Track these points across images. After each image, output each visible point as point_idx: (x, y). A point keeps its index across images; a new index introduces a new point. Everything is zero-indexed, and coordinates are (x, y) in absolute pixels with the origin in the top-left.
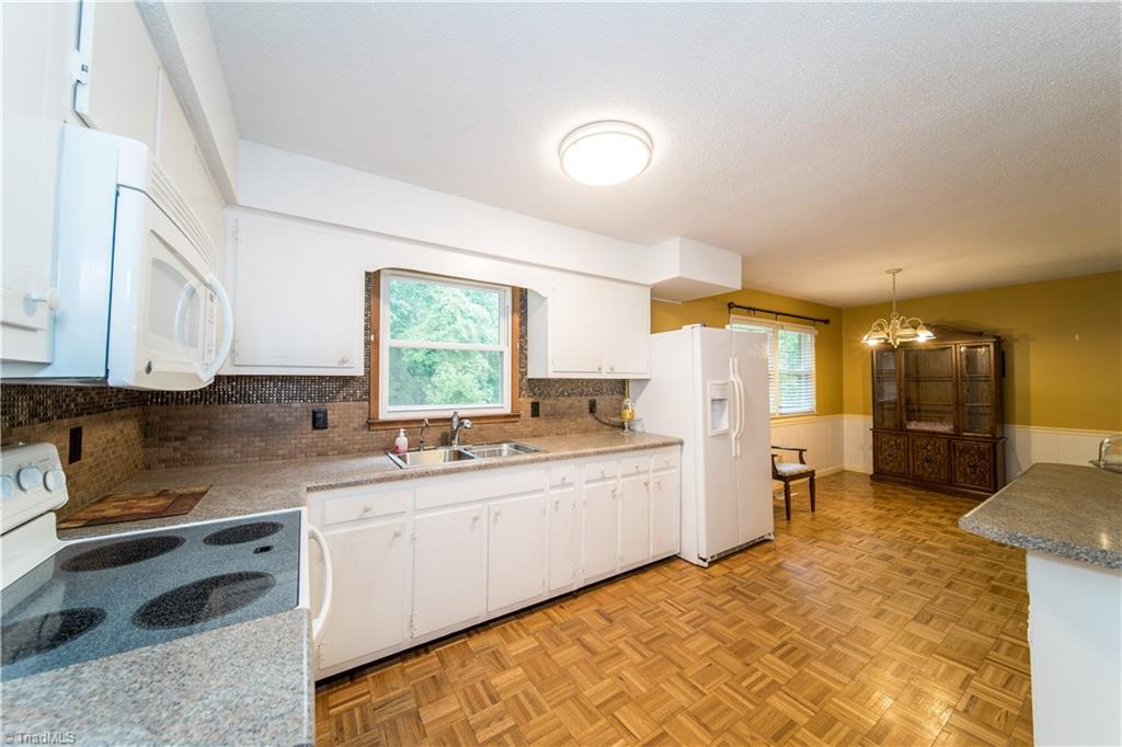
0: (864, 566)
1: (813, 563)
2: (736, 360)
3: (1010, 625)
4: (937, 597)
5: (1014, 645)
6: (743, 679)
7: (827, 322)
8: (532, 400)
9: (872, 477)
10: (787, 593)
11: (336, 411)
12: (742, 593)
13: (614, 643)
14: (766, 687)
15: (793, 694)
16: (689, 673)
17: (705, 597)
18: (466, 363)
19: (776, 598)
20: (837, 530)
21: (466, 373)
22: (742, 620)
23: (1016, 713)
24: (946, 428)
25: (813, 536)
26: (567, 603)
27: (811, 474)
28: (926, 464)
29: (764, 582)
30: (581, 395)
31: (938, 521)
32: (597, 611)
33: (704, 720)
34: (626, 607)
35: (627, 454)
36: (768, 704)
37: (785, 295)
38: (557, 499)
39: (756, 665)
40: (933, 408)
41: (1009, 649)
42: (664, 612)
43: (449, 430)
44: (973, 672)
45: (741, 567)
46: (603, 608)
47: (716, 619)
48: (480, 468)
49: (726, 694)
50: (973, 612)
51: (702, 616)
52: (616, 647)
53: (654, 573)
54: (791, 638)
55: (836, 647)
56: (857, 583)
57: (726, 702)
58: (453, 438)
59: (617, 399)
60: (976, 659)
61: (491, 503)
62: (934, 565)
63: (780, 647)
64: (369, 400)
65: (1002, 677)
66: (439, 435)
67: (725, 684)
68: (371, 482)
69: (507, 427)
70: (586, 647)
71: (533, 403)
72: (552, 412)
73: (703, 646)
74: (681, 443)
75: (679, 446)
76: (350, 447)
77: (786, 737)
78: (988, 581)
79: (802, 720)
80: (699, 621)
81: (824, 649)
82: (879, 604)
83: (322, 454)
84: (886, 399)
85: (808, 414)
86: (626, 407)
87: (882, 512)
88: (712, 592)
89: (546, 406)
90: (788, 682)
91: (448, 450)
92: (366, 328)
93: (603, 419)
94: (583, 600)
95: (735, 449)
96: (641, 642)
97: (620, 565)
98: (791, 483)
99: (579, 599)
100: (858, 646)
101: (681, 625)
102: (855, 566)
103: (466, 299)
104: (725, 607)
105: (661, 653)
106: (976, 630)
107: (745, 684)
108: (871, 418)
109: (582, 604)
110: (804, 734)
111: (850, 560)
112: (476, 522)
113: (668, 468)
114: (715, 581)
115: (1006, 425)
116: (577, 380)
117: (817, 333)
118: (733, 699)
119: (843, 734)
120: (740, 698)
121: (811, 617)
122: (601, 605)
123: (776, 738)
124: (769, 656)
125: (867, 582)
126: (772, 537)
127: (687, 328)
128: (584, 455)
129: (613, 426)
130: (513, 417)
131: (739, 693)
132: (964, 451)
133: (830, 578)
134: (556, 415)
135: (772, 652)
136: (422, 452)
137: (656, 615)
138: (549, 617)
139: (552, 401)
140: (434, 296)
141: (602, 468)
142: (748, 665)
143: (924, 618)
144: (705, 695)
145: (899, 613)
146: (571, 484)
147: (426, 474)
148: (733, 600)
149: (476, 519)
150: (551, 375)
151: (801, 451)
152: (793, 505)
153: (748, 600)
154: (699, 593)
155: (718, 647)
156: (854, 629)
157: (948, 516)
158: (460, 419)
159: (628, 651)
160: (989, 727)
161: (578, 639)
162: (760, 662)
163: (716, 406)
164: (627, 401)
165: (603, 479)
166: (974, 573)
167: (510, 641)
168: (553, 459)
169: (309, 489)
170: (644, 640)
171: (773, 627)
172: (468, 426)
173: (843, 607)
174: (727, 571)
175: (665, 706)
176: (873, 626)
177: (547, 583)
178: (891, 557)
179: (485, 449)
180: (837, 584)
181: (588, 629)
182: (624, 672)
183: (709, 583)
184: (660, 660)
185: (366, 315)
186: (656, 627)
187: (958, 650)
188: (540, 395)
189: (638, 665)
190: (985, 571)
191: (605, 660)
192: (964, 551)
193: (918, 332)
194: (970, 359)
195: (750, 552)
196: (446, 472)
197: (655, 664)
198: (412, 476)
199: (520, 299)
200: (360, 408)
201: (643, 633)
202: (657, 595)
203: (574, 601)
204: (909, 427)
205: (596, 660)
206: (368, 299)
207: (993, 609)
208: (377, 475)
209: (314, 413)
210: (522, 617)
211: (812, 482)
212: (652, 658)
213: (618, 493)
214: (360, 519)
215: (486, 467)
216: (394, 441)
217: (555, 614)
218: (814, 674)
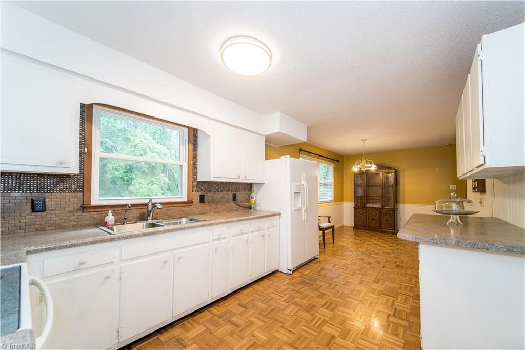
0: (354, 264)
1: (335, 265)
2: (305, 175)
3: (404, 279)
4: (380, 272)
5: (406, 286)
6: (312, 321)
7: (338, 161)
8: (200, 193)
9: (354, 228)
10: (326, 280)
11: (53, 200)
12: (308, 283)
13: (248, 319)
14: (321, 323)
15: (332, 323)
16: (287, 325)
17: (292, 287)
18: (153, 179)
19: (322, 283)
20: (343, 250)
21: (153, 184)
22: (309, 295)
23: (409, 311)
24: (379, 206)
25: (334, 254)
26: (222, 303)
27: (333, 227)
28: (372, 221)
29: (316, 276)
30: (228, 191)
31: (377, 243)
32: (238, 304)
33: (296, 346)
34: (254, 299)
35: (254, 221)
36: (323, 331)
37: (322, 147)
38: (216, 246)
39: (316, 314)
40: (375, 198)
41: (405, 288)
42: (273, 298)
43: (145, 211)
44: (394, 299)
45: (306, 271)
46: (242, 302)
47: (297, 297)
48: (168, 231)
49: (305, 331)
50: (392, 276)
51: (291, 297)
52: (249, 320)
53: (267, 280)
54: (330, 299)
55: (347, 299)
56: (352, 271)
57: (305, 334)
58: (149, 215)
59: (247, 194)
60: (394, 294)
61: (176, 252)
62: (378, 260)
63: (326, 304)
64: (83, 192)
65: (404, 298)
66: (138, 215)
67: (304, 326)
68: (86, 244)
69: (185, 209)
70: (234, 324)
71: (201, 196)
72: (212, 200)
73: (293, 310)
74: (280, 214)
75: (279, 216)
76: (66, 224)
77: (331, 343)
78: (395, 263)
79: (337, 334)
80: (289, 299)
81: (342, 301)
82: (361, 278)
83: (41, 230)
84: (359, 195)
85: (330, 201)
86: (253, 198)
87: (359, 241)
88: (294, 285)
89: (208, 197)
90: (330, 319)
91: (145, 223)
92: (81, 143)
93: (240, 204)
94: (231, 300)
95: (304, 217)
96: (262, 315)
97: (250, 278)
98: (326, 232)
99: (228, 300)
100: (355, 297)
101: (281, 303)
102: (351, 264)
103: (153, 141)
104: (301, 291)
105: (273, 318)
106: (393, 283)
107: (312, 324)
108: (353, 203)
109: (229, 303)
110: (339, 340)
111: (349, 262)
112: (166, 264)
113: (274, 227)
114: (295, 280)
115: (398, 204)
116: (226, 183)
117: (334, 165)
118: (308, 332)
119: (353, 336)
120: (311, 331)
121: (336, 288)
122: (240, 300)
123: (327, 345)
124: (322, 309)
125: (356, 270)
126: (318, 256)
127: (283, 158)
128: (231, 222)
129: (245, 208)
130: (189, 203)
131: (310, 329)
132: (385, 214)
133: (342, 270)
134: (214, 202)
135: (322, 307)
136: (125, 225)
137: (269, 301)
138: (212, 313)
139: (212, 194)
140: (131, 138)
141: (241, 228)
142: (313, 315)
143: (376, 281)
144: (295, 333)
145: (368, 280)
146: (224, 238)
147: (130, 237)
148: (304, 287)
149: (165, 262)
150: (212, 179)
151: (329, 217)
152: (326, 241)
153: (310, 286)
154: (289, 286)
155: (300, 309)
156: (353, 291)
157: (380, 240)
158: (153, 204)
159: (256, 321)
160: (402, 319)
161: (228, 321)
162: (318, 312)
163: (296, 196)
164: (253, 195)
165: (242, 234)
166: (391, 261)
167: (188, 330)
168: (214, 224)
169: (28, 253)
170: (264, 314)
171: (322, 296)
172: (160, 207)
173: (348, 282)
174: (300, 274)
175: (277, 343)
176: (359, 288)
177: (210, 294)
178: (363, 259)
179: (171, 221)
180: (345, 273)
181: (234, 315)
182: (255, 332)
183: (293, 281)
184: (273, 322)
185: (81, 134)
186: (269, 306)
187: (389, 291)
188: (205, 191)
189: (262, 327)
190: (394, 260)
191: (245, 328)
192: (387, 253)
193: (372, 166)
194: (387, 178)
195: (309, 264)
196: (144, 235)
197: (270, 324)
198: (119, 238)
199: (193, 135)
200: (75, 197)
201: (263, 311)
202: (269, 290)
203: (226, 301)
204: (367, 206)
205: (240, 329)
206: (82, 124)
207: (398, 274)
208: (91, 239)
209: (33, 201)
210: (194, 316)
211: (333, 230)
212: (268, 322)
213: (249, 241)
214: (76, 270)
215: (172, 230)
216: (104, 219)
217: (215, 310)
218: (339, 313)
